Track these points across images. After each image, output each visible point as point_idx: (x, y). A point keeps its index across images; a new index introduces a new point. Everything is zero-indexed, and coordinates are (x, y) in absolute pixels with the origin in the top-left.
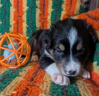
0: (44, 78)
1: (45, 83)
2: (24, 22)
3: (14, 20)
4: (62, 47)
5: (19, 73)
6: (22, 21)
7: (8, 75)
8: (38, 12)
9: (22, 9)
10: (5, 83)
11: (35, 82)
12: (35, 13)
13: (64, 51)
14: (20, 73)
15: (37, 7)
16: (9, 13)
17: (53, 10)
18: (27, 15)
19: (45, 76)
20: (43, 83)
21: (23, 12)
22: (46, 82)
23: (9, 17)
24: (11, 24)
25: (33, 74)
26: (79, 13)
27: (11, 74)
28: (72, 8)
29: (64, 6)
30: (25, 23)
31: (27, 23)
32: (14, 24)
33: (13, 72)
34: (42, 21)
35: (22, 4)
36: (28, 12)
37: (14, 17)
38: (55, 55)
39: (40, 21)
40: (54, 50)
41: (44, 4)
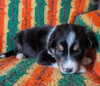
0: (52, 76)
1: (53, 82)
2: (32, 18)
3: (22, 17)
5: (26, 71)
6: (31, 18)
7: (16, 72)
8: (47, 9)
9: (30, 6)
10: (12, 81)
11: (43, 81)
12: (43, 10)
14: (28, 71)
15: (46, 5)
16: (18, 9)
17: (62, 7)
18: (36, 12)
19: (53, 75)
20: (50, 81)
21: (31, 9)
22: (54, 80)
23: (17, 14)
24: (19, 21)
25: (41, 72)
26: (88, 11)
27: (18, 72)
28: (81, 5)
29: (73, 4)
30: (33, 20)
31: (35, 20)
32: (23, 21)
33: (20, 70)
34: (51, 19)
36: (36, 9)
37: (23, 14)
38: (56, 55)
39: (48, 18)
40: (56, 49)
41: (53, 1)
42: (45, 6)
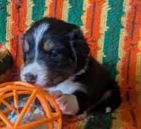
2: (99, 49)
8: (123, 34)
12: (118, 36)
15: (123, 27)
18: (105, 39)
21: (99, 35)
30: (101, 51)
31: (104, 51)
34: (128, 49)
35: (99, 23)
36: (107, 34)
41: (133, 22)
42: (122, 30)
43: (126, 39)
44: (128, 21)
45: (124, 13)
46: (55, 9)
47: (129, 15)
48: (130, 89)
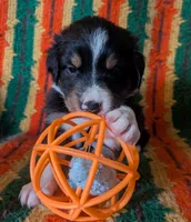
4: (76, 60)
8: (149, 46)
13: (79, 69)
15: (147, 37)
17: (180, 45)
41: (160, 31)
43: (152, 53)
44: (154, 29)
45: (148, 18)
46: (53, 6)
47: (155, 22)
48: (157, 118)
